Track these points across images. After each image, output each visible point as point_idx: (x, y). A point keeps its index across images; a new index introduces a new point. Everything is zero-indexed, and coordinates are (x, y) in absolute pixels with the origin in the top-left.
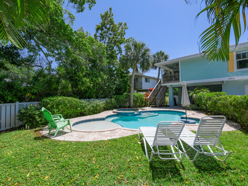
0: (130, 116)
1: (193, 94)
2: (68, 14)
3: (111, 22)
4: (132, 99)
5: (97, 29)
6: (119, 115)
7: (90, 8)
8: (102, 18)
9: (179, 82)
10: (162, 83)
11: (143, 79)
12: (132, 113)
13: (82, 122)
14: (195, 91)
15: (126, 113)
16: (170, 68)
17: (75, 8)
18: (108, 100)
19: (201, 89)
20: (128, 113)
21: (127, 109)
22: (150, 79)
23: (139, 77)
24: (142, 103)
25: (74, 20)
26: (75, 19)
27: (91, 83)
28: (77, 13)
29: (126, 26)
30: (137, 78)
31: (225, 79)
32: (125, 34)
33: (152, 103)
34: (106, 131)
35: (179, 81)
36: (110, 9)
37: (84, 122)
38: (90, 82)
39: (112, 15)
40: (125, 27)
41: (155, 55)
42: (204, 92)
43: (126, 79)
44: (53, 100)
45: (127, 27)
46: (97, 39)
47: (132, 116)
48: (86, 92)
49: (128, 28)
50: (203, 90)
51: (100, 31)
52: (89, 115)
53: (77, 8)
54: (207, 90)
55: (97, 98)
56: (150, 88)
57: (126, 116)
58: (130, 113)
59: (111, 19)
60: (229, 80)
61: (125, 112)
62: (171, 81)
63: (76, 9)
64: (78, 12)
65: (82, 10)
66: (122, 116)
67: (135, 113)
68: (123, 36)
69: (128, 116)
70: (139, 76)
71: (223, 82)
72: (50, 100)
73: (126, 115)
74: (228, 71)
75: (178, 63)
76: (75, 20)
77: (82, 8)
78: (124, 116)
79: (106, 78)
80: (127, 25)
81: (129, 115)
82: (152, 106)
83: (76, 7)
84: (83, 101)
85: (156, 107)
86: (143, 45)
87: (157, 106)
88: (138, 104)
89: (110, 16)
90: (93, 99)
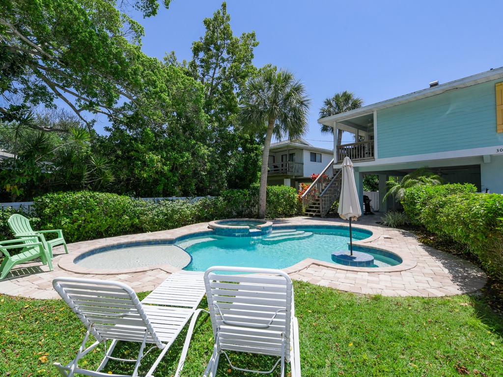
0: (239, 236)
1: (398, 188)
2: (130, 23)
3: (227, 34)
4: (263, 199)
5: (195, 50)
6: (217, 233)
7: (167, 5)
8: (208, 27)
9: (374, 159)
10: (336, 164)
11: (306, 156)
12: (243, 229)
13: (119, 246)
14: (404, 182)
15: (229, 229)
16: (358, 129)
17: (139, 8)
18: (209, 199)
19: (419, 178)
20: (234, 230)
21: (246, 221)
22: (323, 156)
23: (295, 150)
24: (292, 207)
25: (141, 34)
26: (145, 33)
27: (165, 164)
28: (144, 18)
29: (254, 40)
30: (291, 152)
31: (487, 151)
32: (252, 56)
33: (313, 207)
34: (122, 274)
35: (372, 157)
36: (224, 6)
37: (124, 247)
38: (163, 160)
39: (228, 18)
40: (253, 42)
41: (332, 102)
42: (425, 184)
43: (252, 155)
44: (59, 200)
45: (257, 41)
46: (196, 71)
47: (243, 236)
48: (156, 182)
49: (258, 43)
50: (423, 178)
51: (202, 55)
52: (151, 231)
53: (144, 8)
54: (433, 179)
55: (185, 194)
56: (314, 175)
57: (229, 235)
58: (239, 230)
59: (225, 28)
60: (500, 152)
61: (227, 228)
62: (356, 158)
63: (142, 9)
64: (146, 17)
65: (154, 13)
66: (222, 235)
67: (251, 231)
68: (250, 61)
69: (235, 236)
70: (296, 148)
71: (482, 158)
72: (52, 199)
73: (229, 233)
74: (497, 131)
75: (372, 115)
76: (143, 34)
77: (154, 6)
78: (225, 236)
79: (204, 154)
80: (256, 37)
81: (237, 234)
82: (311, 215)
83: (142, 6)
84: (142, 201)
85: (318, 216)
86: (287, 79)
87: (322, 216)
88: (280, 209)
89: (223, 22)
90: (174, 198)
